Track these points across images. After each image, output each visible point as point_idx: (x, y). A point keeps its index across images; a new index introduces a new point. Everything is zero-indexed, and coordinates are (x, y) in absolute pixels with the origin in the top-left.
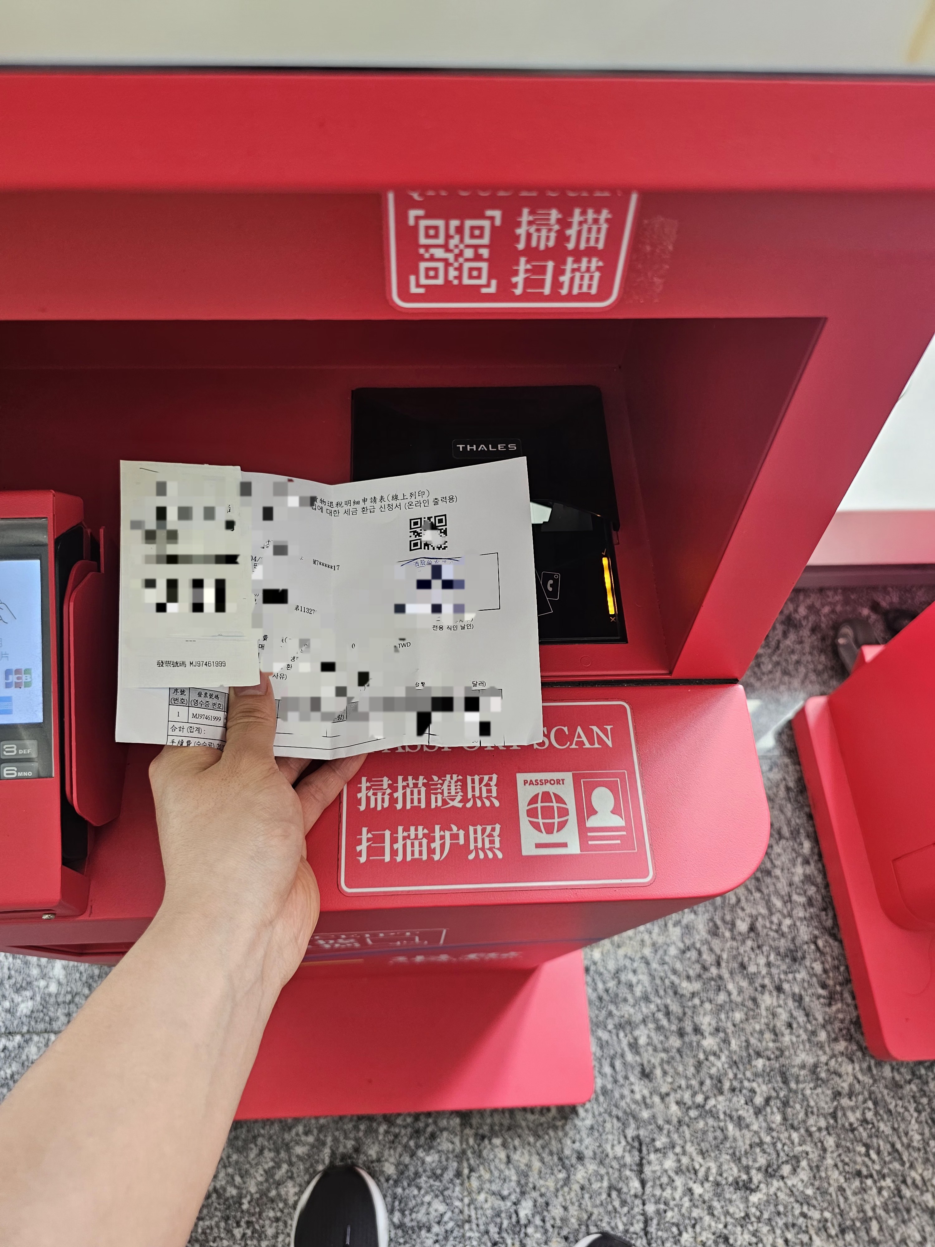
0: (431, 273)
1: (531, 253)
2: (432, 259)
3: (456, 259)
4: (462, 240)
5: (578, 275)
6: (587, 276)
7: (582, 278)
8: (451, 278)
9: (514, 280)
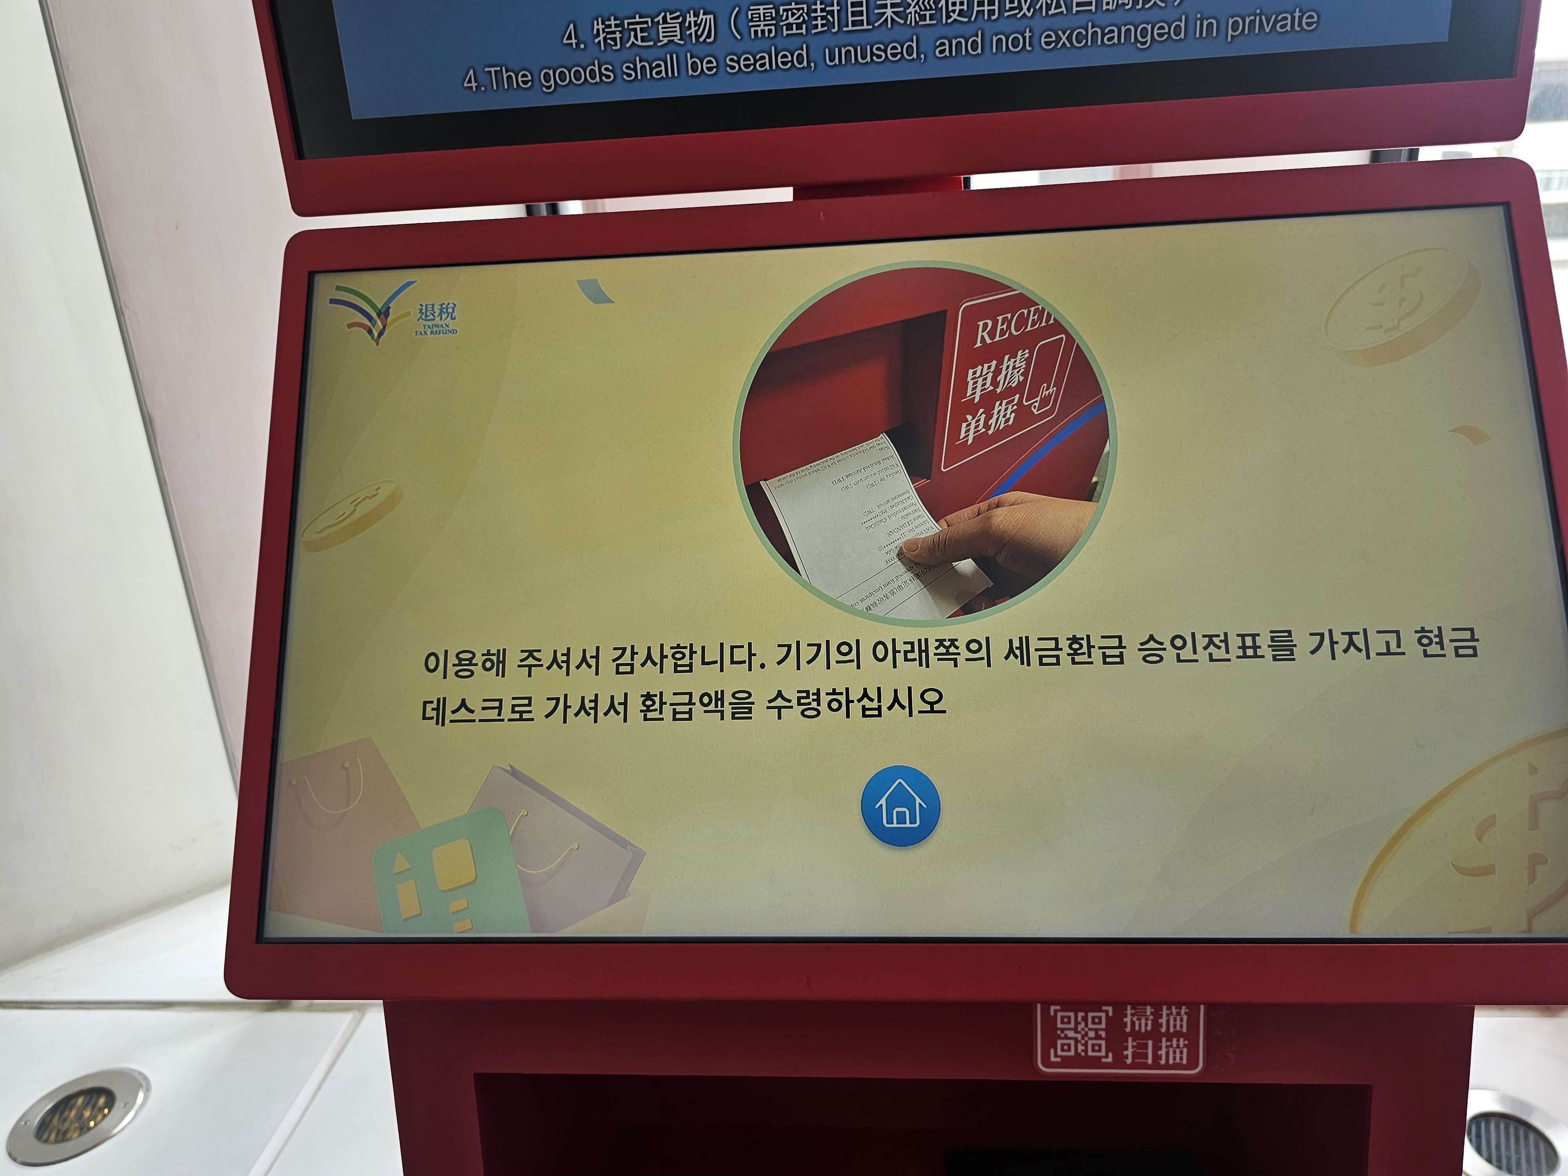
0: (1066, 1048)
1: (1136, 1035)
2: (1066, 1037)
3: (1083, 1038)
4: (1086, 1025)
5: (1171, 1050)
6: (1178, 1051)
7: (1175, 1052)
8: (1079, 1051)
9: (1125, 1053)
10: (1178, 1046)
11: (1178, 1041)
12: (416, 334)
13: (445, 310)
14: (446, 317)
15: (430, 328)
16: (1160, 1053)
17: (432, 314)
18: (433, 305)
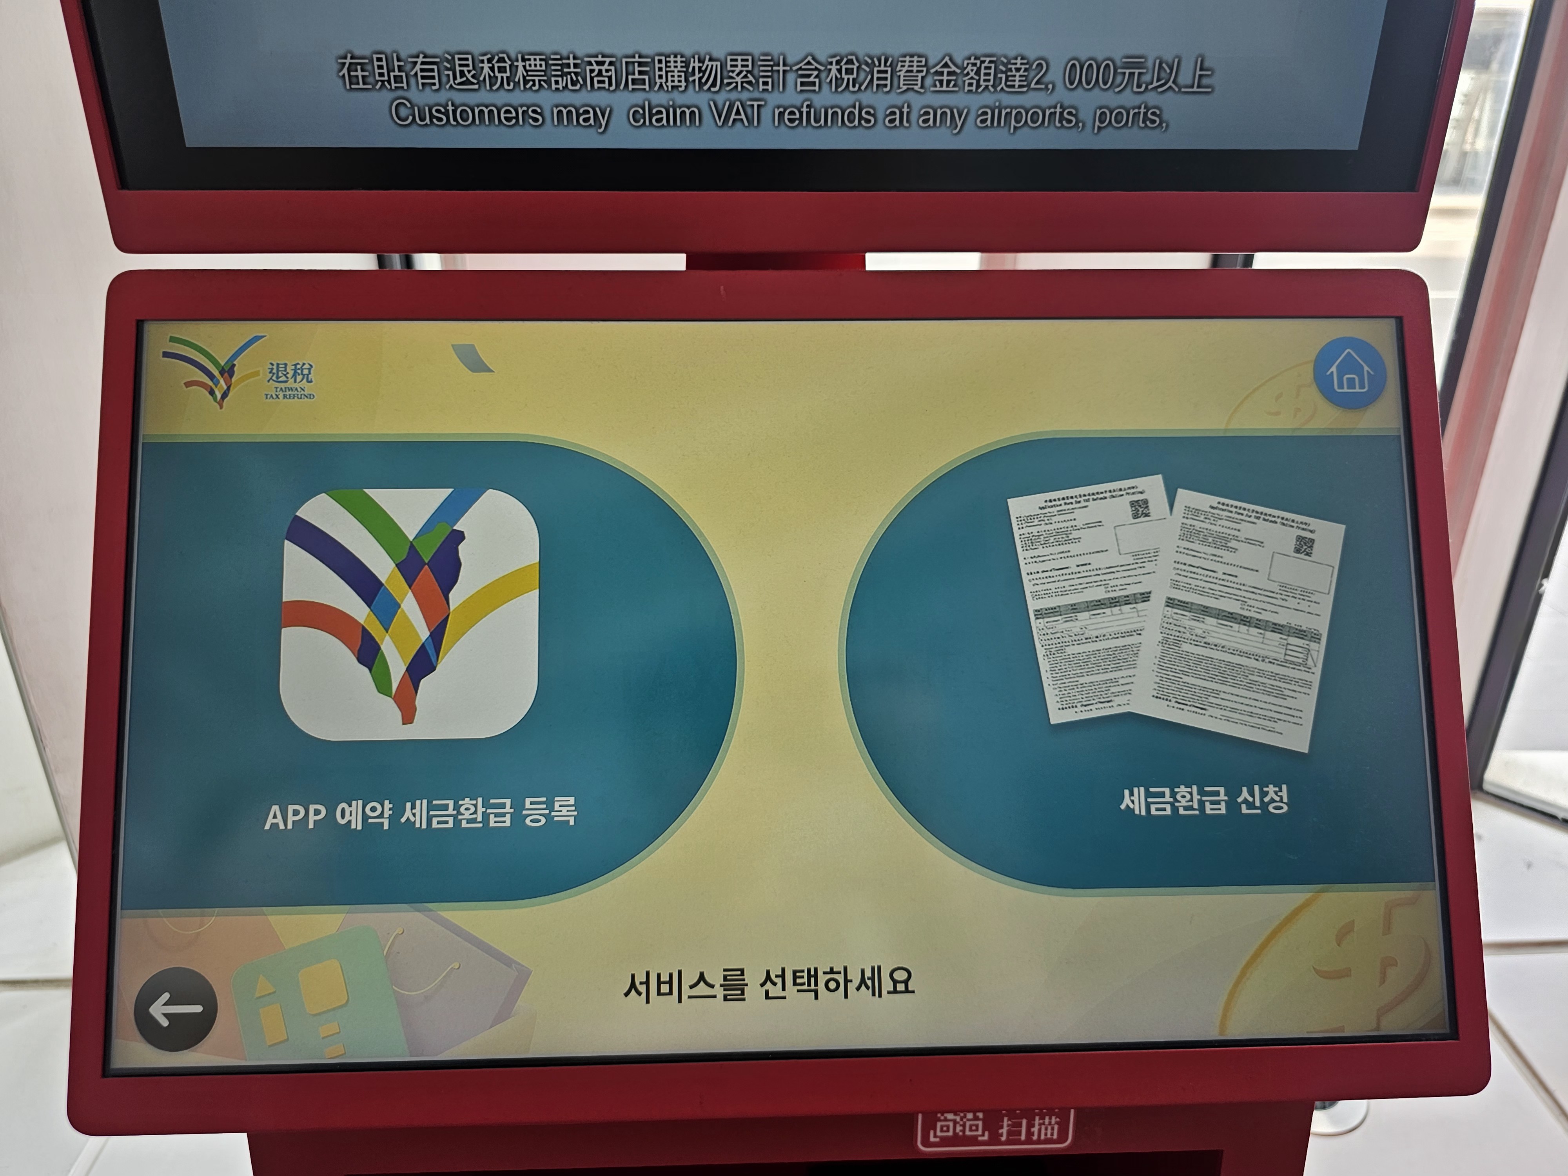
10: (1050, 1124)
11: (1050, 1118)
12: (267, 398)
13: (299, 371)
14: (300, 380)
15: (283, 391)
16: (1032, 1130)
17: (285, 375)
18: (286, 365)
